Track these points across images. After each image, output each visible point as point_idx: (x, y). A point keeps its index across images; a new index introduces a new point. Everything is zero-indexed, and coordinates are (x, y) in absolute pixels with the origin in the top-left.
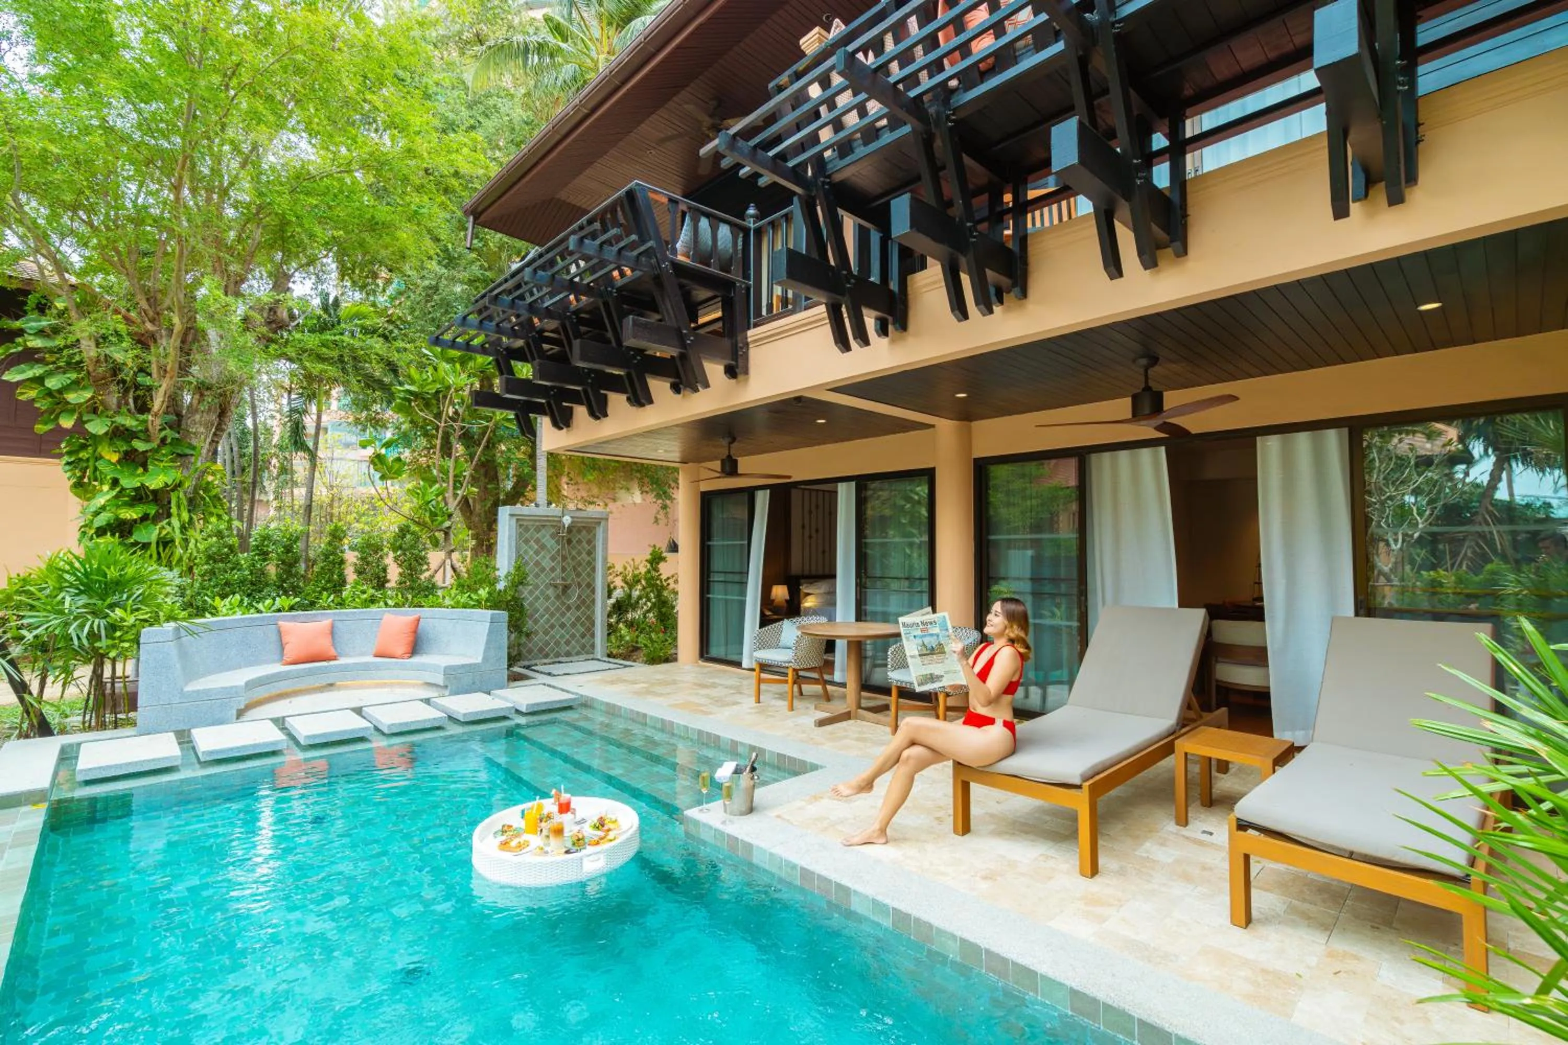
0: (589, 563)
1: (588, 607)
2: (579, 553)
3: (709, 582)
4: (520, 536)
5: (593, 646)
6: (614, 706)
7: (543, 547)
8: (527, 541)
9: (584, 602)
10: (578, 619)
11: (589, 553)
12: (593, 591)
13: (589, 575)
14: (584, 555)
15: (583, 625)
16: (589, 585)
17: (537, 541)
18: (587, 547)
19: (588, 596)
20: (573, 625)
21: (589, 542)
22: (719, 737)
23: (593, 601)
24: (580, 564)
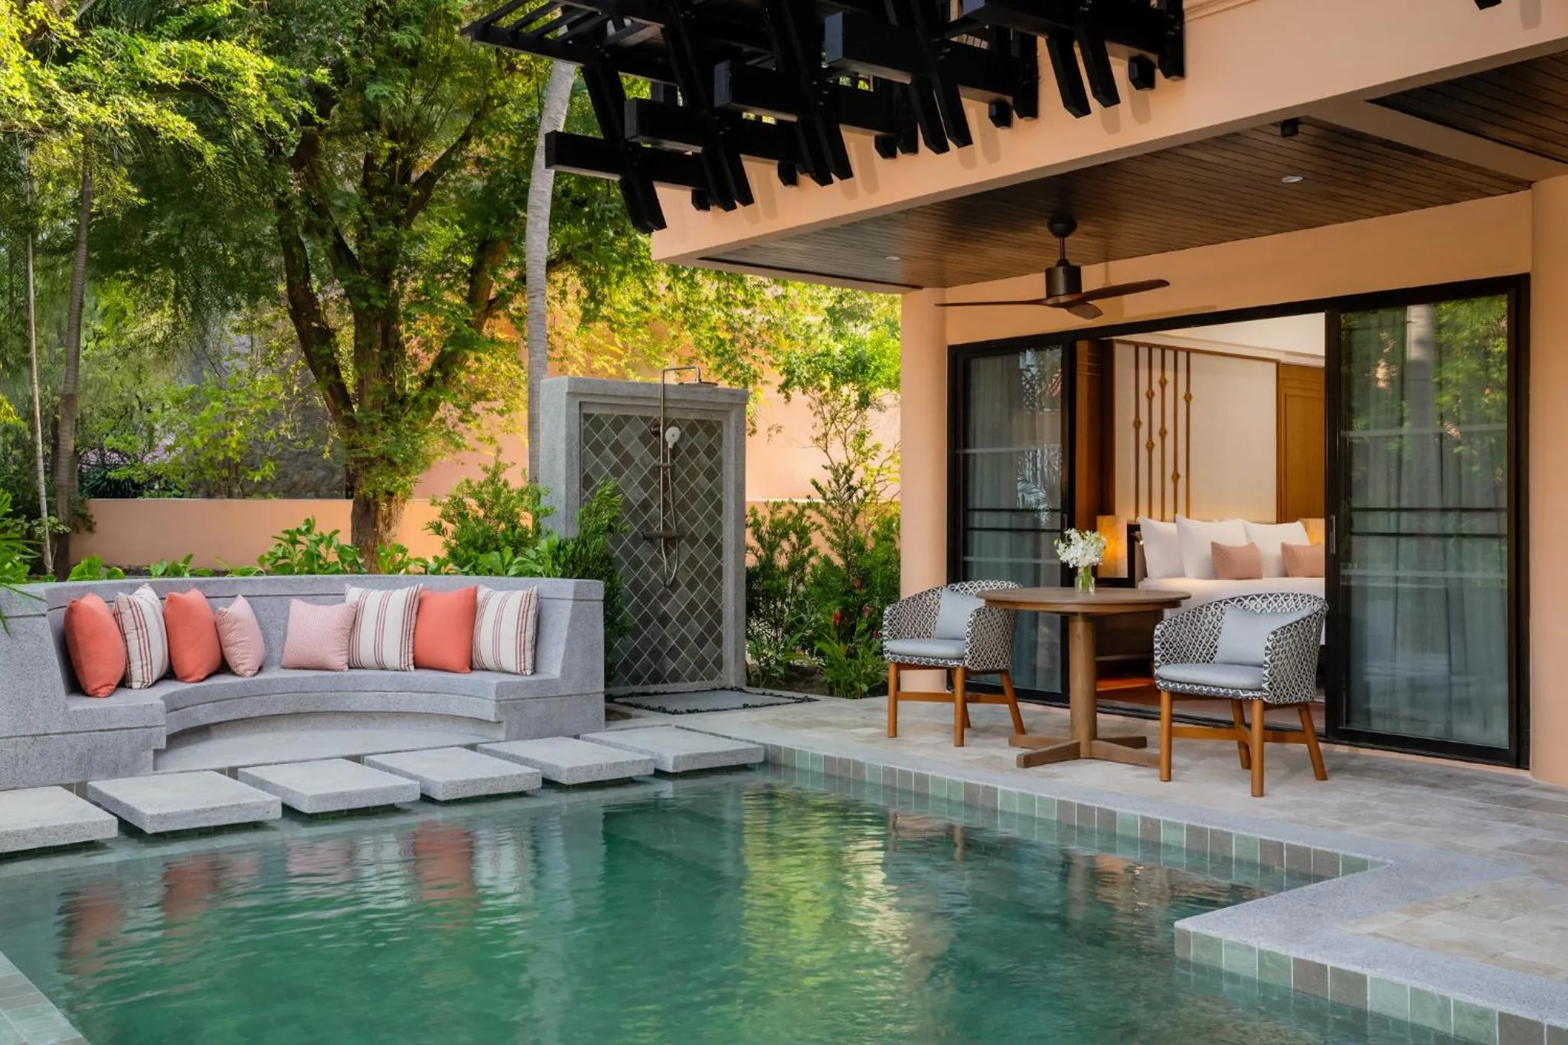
0: (710, 495)
1: (710, 585)
2: (692, 474)
3: (968, 529)
4: (586, 436)
5: (719, 663)
6: (844, 763)
7: (627, 460)
8: (597, 448)
9: (701, 573)
10: (692, 607)
11: (711, 475)
12: (719, 552)
13: (711, 519)
14: (701, 478)
15: (700, 618)
16: (711, 540)
17: (617, 448)
18: (707, 463)
19: (709, 562)
20: (683, 620)
21: (711, 452)
22: (1113, 814)
23: (719, 572)
24: (693, 496)
